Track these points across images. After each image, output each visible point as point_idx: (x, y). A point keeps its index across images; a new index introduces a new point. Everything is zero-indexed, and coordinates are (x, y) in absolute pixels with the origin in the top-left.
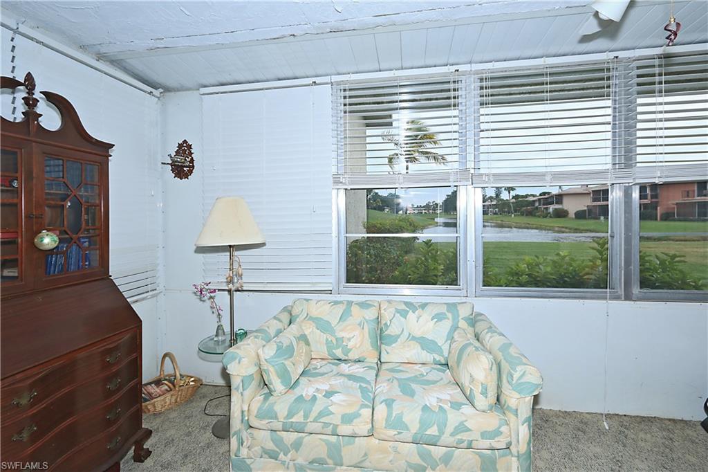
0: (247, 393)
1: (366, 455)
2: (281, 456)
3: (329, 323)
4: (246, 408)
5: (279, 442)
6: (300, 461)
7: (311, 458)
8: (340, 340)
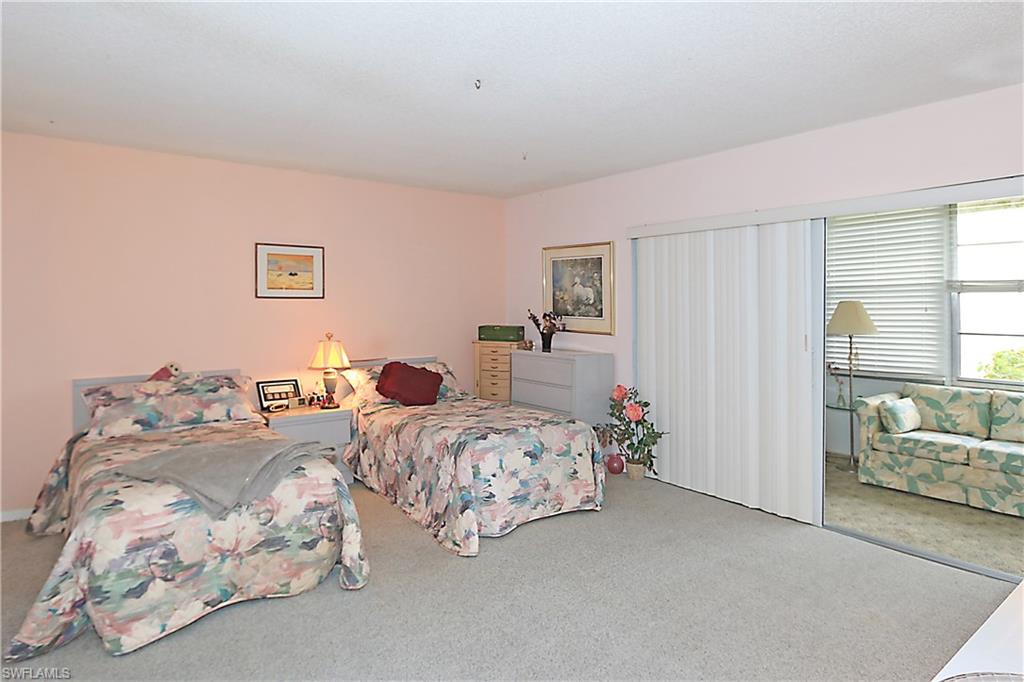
0: (871, 427)
1: (962, 475)
2: (897, 469)
3: (939, 403)
4: (870, 436)
5: (896, 461)
6: (910, 474)
7: (920, 472)
8: (949, 416)
